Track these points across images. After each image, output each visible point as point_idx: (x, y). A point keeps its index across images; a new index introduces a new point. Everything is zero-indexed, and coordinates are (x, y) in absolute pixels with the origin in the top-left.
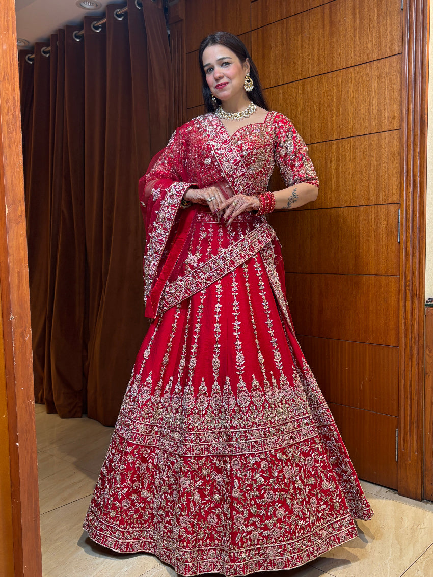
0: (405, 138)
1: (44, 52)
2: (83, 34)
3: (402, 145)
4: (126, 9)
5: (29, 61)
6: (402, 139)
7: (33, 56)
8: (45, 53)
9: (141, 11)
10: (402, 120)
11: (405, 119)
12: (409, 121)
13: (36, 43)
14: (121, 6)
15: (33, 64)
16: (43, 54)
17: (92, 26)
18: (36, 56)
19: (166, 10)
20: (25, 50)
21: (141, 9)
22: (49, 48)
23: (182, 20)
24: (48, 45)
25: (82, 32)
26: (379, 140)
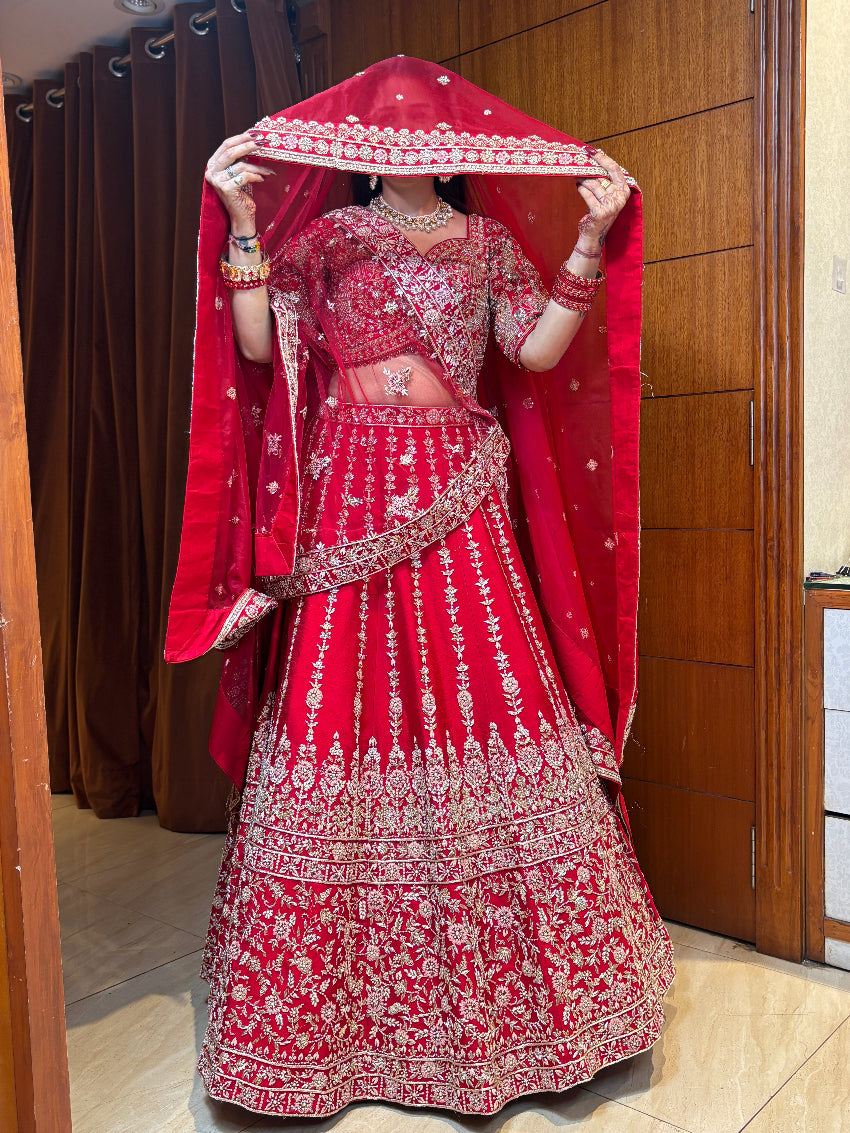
0: (761, 263)
1: (52, 99)
2: (129, 63)
3: (756, 276)
4: (212, 13)
5: (23, 118)
6: (755, 263)
7: (31, 107)
8: (55, 100)
9: (243, 17)
10: (755, 227)
11: (762, 227)
12: (769, 230)
13: (36, 81)
14: (204, 9)
15: (31, 122)
16: (50, 103)
17: (146, 46)
18: (35, 107)
19: (292, 15)
20: (15, 96)
21: (244, 14)
22: (62, 92)
23: (325, 35)
24: (59, 85)
25: (128, 59)
26: (712, 265)
